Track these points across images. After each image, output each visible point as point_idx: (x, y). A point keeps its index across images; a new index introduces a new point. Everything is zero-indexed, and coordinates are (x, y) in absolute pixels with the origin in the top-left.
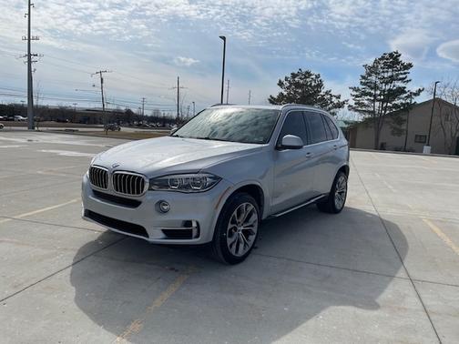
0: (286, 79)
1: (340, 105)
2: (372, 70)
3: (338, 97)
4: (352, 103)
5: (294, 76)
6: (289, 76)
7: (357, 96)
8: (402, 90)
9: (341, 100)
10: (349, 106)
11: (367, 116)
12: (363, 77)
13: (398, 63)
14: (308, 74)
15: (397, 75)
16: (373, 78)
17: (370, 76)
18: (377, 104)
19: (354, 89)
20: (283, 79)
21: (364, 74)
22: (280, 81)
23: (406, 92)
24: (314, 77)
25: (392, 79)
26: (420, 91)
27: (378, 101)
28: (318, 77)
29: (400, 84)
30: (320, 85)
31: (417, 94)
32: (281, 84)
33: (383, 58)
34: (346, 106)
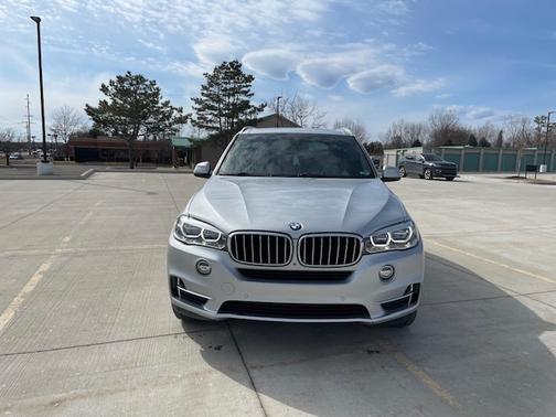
0: (112, 83)
1: (182, 120)
2: (213, 80)
3: (180, 110)
4: (195, 117)
5: (120, 79)
6: (115, 79)
7: (200, 110)
8: (246, 105)
9: (184, 114)
10: (192, 121)
11: (214, 132)
12: (204, 88)
13: (239, 73)
14: (140, 80)
15: (240, 87)
16: (215, 89)
17: (212, 86)
18: (223, 119)
19: (197, 101)
20: (107, 84)
21: (205, 84)
22: (103, 86)
23: (250, 107)
24: (148, 83)
25: (234, 92)
26: (263, 106)
27: (223, 115)
28: (153, 83)
29: (243, 98)
30: (156, 94)
31: (261, 110)
32: (104, 89)
33: (223, 67)
34: (189, 121)
